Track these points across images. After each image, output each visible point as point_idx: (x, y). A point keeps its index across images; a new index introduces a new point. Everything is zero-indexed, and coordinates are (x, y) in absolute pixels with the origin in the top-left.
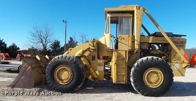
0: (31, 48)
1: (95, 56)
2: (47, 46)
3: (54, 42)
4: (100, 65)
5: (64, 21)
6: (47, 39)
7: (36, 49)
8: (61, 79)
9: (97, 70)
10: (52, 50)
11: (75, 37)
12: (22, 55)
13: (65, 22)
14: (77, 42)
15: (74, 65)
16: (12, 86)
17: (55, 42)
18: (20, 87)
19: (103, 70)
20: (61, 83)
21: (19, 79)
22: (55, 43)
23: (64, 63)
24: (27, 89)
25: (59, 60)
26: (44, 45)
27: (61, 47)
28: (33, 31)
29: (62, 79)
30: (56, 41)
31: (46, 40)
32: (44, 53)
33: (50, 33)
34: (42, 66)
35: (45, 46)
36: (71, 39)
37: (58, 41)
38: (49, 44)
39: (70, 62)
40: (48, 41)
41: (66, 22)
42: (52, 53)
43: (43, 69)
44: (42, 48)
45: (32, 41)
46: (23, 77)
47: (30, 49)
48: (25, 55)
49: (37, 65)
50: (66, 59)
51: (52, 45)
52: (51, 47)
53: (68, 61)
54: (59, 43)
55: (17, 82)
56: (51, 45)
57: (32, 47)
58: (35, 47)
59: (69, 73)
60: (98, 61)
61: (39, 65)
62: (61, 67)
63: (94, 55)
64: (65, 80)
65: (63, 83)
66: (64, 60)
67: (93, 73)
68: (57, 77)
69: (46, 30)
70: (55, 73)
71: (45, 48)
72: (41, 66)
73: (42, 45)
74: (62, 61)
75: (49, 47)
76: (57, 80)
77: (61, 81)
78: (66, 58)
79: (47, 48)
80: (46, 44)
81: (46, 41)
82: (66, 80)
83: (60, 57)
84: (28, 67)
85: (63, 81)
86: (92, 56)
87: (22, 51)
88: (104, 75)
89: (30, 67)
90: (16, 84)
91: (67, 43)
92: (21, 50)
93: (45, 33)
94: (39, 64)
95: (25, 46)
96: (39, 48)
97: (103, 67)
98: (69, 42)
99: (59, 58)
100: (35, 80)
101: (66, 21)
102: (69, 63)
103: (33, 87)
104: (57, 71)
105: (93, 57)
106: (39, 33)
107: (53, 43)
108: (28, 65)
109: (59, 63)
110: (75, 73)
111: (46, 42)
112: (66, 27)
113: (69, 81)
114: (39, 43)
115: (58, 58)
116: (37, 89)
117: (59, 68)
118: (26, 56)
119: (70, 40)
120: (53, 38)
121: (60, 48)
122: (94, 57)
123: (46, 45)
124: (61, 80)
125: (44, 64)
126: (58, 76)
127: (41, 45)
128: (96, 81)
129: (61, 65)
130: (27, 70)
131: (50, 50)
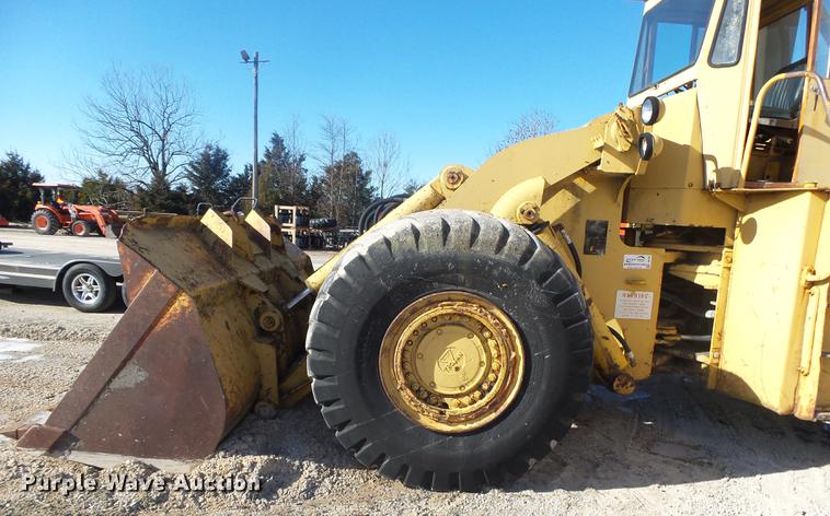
0: (97, 178)
1: (605, 225)
2: (169, 169)
3: (202, 151)
4: (634, 282)
5: (246, 58)
6: (170, 138)
7: (117, 181)
8: (429, 394)
9: (613, 317)
10: (194, 189)
11: (296, 134)
12: (56, 205)
13: (252, 59)
14: (302, 159)
15: (536, 294)
16: (51, 442)
17: (206, 152)
18: (112, 448)
19: (647, 316)
20: (428, 420)
21: (103, 390)
22: (206, 157)
23: (462, 277)
24: (169, 461)
25: (424, 250)
26: (154, 166)
27: (233, 178)
28: (104, 100)
29: (439, 390)
30: (209, 147)
31: (163, 141)
32: (158, 201)
33: (181, 112)
34: (246, 281)
35: (160, 168)
36: (277, 141)
37: (218, 150)
38: (177, 160)
39: (508, 271)
40: (176, 147)
41: (256, 63)
42: (194, 199)
43: (254, 302)
44: (149, 178)
45: (100, 143)
46: (133, 376)
47: (89, 183)
48: (72, 209)
49: (224, 282)
50: (477, 248)
51: (191, 164)
52: (190, 176)
53: (498, 264)
54: (225, 157)
55: (86, 413)
56: (187, 166)
57: (100, 173)
58: (113, 173)
59: (487, 350)
60: (626, 257)
61: (233, 278)
62: (432, 304)
63: (598, 217)
64: (457, 396)
65: (449, 422)
66: (465, 252)
67: (607, 339)
68: (401, 381)
69: (164, 98)
70: (390, 351)
71: (160, 177)
72: (245, 288)
73: (146, 164)
74: (444, 260)
75: (178, 175)
76: (399, 399)
77: (435, 411)
78: (474, 237)
79: (169, 178)
80: (163, 159)
81: (163, 146)
82: (466, 400)
83: (429, 229)
84: (174, 298)
85: (446, 406)
86: (590, 223)
87: (55, 188)
88: (656, 346)
89: (184, 300)
90: (77, 423)
91: (259, 161)
92: (49, 182)
93: (156, 109)
94: (230, 270)
95: (68, 166)
96: (135, 176)
97: (651, 294)
98: (268, 155)
99: (423, 239)
100: (226, 400)
101: (256, 59)
102: (503, 278)
103: (217, 450)
104: (403, 338)
105: (593, 227)
106: (131, 109)
107: (196, 156)
108: (172, 288)
109: (427, 275)
110: (545, 355)
111: (163, 150)
112: (256, 84)
113: (493, 405)
114: (135, 157)
115: (411, 239)
116: (253, 465)
117: (415, 312)
118: (80, 211)
119: (271, 146)
120: (196, 134)
121: (231, 180)
122: (602, 231)
123: (165, 165)
124: (425, 401)
125: (256, 271)
126: (408, 367)
127: (144, 163)
128: (623, 391)
129: (432, 290)
130: (164, 321)
131: (182, 189)
